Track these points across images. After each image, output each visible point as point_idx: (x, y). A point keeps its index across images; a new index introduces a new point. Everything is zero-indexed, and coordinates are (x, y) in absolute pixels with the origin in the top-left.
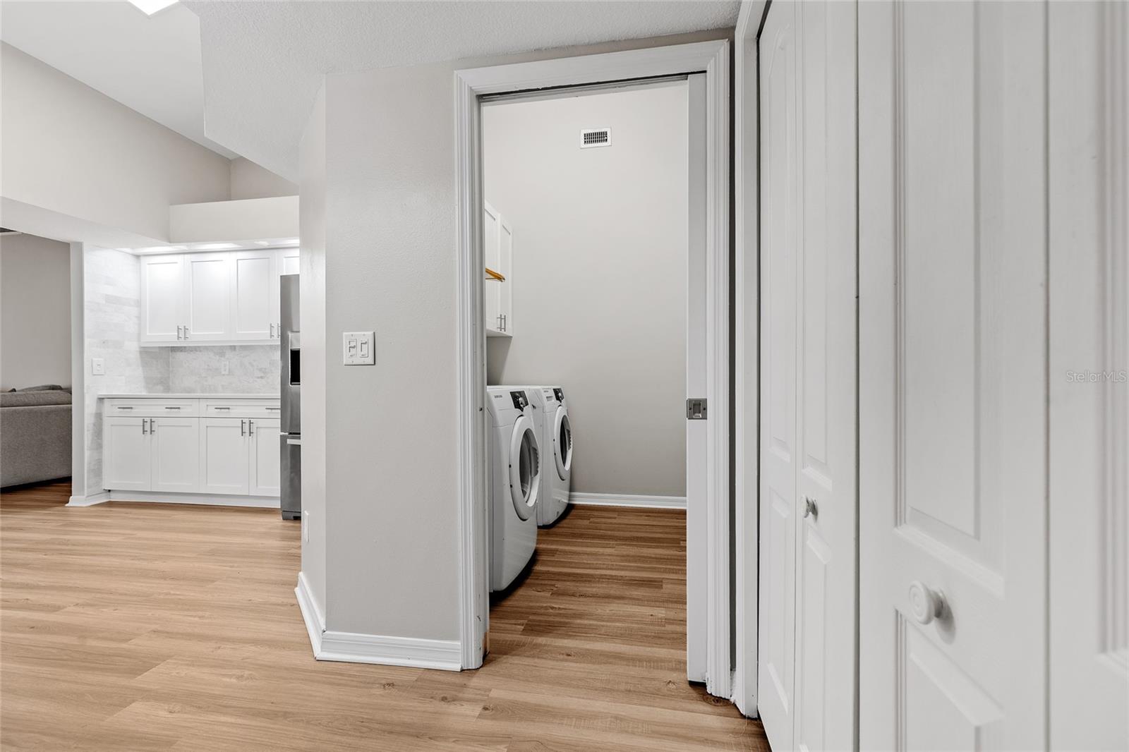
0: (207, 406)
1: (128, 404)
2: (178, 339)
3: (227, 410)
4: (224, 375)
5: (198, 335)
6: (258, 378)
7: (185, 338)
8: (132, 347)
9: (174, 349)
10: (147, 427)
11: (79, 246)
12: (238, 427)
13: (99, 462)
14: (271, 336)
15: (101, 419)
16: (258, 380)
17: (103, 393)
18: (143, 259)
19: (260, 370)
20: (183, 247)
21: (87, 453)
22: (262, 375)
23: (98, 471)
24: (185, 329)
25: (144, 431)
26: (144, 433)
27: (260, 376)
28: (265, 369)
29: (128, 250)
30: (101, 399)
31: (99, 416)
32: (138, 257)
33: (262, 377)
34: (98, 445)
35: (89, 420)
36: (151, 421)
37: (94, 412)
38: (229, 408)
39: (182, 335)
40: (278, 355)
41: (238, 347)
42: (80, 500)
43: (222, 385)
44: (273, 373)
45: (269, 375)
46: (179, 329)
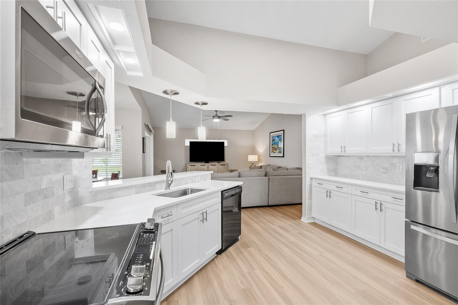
0: (356, 189)
1: (321, 182)
2: (341, 152)
3: (367, 194)
4: (363, 169)
5: (351, 150)
6: (382, 173)
7: (345, 151)
8: (323, 155)
9: (339, 156)
10: (328, 194)
11: (305, 115)
12: (374, 204)
13: (311, 205)
14: (393, 151)
15: (312, 187)
16: (382, 174)
17: (313, 176)
18: (326, 115)
19: (384, 168)
20: (344, 107)
21: (307, 201)
22: (385, 171)
23: (310, 209)
24: (344, 147)
25: (327, 196)
26: (327, 197)
28: (387, 168)
29: (321, 113)
30: (311, 179)
31: (311, 185)
32: (325, 115)
33: (384, 173)
34: (311, 198)
35: (308, 187)
36: (330, 192)
37: (309, 184)
38: (368, 193)
39: (343, 150)
40: (395, 160)
41: (371, 156)
42: (305, 219)
43: (361, 175)
44: (392, 171)
45: (389, 172)
46: (341, 147)
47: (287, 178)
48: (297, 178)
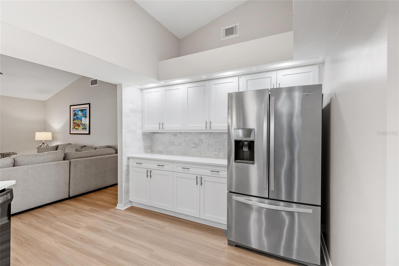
0: (177, 166)
1: (139, 161)
2: (159, 129)
3: (188, 169)
4: (177, 145)
5: (170, 126)
6: (193, 147)
7: (163, 128)
8: (140, 132)
9: (154, 133)
10: (149, 174)
11: (121, 85)
12: (195, 179)
13: (128, 188)
14: (206, 128)
15: (129, 168)
16: (193, 149)
17: (130, 155)
18: (144, 90)
19: (194, 143)
20: (162, 83)
21: (124, 184)
22: (195, 146)
23: (127, 193)
24: (163, 124)
25: (147, 176)
26: (147, 177)
27: (193, 146)
28: (197, 143)
29: (138, 87)
30: (129, 158)
31: (128, 166)
32: (142, 90)
33: (195, 147)
34: (128, 180)
35: (124, 168)
36: (151, 171)
37: (126, 164)
39: (161, 127)
40: (203, 136)
41: (183, 132)
42: (121, 206)
43: (175, 150)
44: (200, 145)
45: (198, 146)
46: (160, 124)
47: (96, 158)
48: (107, 158)
